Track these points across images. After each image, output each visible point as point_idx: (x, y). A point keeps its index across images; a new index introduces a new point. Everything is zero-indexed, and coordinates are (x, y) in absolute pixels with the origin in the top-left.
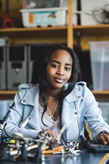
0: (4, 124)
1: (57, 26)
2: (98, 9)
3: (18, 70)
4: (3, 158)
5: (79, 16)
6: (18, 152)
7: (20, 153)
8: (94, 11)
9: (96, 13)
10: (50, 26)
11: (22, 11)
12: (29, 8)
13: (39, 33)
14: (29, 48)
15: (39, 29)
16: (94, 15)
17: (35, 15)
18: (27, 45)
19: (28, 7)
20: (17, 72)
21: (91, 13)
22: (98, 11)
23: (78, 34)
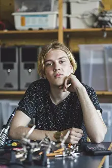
0: (8, 129)
1: (48, 30)
2: (88, 13)
3: (9, 71)
4: (11, 162)
5: (68, 20)
6: (24, 156)
7: (26, 157)
8: (83, 15)
9: (85, 17)
10: (41, 29)
11: (14, 14)
12: (21, 12)
13: (31, 35)
14: (21, 49)
15: (30, 32)
16: (83, 19)
17: (26, 18)
18: (19, 47)
19: (19, 10)
20: (9, 73)
21: (80, 17)
22: (87, 15)
23: (68, 36)
